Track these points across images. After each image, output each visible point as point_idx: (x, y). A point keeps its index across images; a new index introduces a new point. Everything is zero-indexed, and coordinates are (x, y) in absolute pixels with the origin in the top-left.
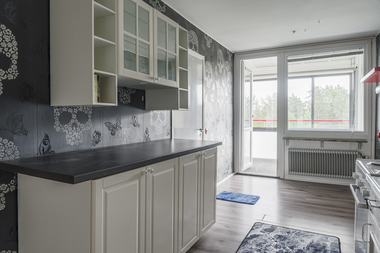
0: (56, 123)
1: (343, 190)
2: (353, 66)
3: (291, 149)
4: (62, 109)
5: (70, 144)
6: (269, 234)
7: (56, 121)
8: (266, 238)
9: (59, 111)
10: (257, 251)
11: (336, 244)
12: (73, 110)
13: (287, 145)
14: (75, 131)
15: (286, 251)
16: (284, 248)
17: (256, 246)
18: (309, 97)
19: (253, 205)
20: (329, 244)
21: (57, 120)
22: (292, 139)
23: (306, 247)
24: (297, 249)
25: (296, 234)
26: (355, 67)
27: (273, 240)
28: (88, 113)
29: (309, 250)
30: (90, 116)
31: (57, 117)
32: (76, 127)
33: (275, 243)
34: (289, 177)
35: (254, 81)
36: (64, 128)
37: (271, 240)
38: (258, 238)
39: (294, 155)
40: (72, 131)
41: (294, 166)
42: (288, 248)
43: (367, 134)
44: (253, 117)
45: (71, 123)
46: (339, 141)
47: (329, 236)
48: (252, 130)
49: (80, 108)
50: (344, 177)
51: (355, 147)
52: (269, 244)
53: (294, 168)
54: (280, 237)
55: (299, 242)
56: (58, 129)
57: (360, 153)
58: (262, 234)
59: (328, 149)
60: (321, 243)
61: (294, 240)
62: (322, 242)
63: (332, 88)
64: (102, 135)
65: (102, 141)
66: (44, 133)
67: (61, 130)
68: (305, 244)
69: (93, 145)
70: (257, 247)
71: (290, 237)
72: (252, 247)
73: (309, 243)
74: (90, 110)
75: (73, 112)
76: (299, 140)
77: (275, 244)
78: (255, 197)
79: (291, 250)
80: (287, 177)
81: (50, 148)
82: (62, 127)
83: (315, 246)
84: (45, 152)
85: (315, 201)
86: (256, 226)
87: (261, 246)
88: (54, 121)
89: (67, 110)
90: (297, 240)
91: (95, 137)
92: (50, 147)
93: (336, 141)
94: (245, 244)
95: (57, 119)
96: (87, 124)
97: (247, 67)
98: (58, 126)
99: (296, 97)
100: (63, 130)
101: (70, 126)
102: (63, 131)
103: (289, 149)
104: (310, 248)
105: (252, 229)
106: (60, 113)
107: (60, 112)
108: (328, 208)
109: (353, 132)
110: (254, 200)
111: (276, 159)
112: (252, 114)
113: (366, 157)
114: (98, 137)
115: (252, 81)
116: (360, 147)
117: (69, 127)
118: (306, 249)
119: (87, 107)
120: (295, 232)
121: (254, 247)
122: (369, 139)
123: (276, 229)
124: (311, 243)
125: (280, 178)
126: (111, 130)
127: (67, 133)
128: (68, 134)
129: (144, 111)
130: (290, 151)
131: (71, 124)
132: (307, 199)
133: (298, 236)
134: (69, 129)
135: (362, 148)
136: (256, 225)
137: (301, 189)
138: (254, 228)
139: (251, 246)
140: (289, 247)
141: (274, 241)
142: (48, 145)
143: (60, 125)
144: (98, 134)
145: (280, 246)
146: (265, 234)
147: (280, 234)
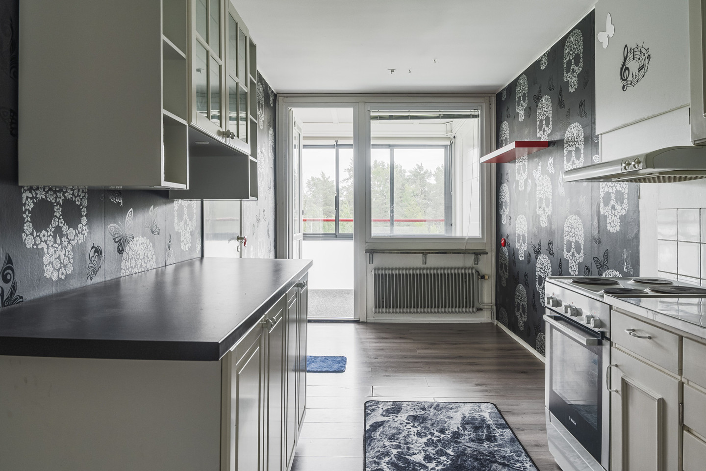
0: (25, 228)
1: (460, 331)
2: (449, 135)
3: (379, 269)
4: (37, 194)
5: (51, 278)
6: (397, 417)
7: (25, 223)
8: (397, 425)
9: (31, 198)
10: (395, 449)
11: (495, 413)
12: (57, 195)
13: (371, 262)
14: (59, 245)
15: (438, 439)
16: (432, 434)
17: (389, 441)
18: (348, 179)
19: (343, 373)
20: (486, 415)
21: (28, 221)
22: (380, 253)
23: (461, 426)
24: (450, 431)
25: (435, 408)
26: (452, 137)
27: (408, 426)
28: (81, 203)
29: (466, 429)
30: (84, 212)
31: (27, 213)
32: (61, 236)
33: (415, 430)
34: (374, 319)
35: (305, 147)
36: (40, 238)
37: (406, 426)
38: (384, 427)
39: (382, 279)
40: (55, 245)
41: (383, 298)
42: (437, 433)
43: (485, 241)
44: (303, 214)
45: (52, 227)
46: (451, 253)
47: (480, 404)
48: (302, 238)
49: (67, 192)
50: (457, 310)
51: (469, 261)
52: (407, 434)
53: (383, 302)
54: (415, 418)
55: (446, 420)
56: (29, 242)
57: (477, 271)
58: (386, 419)
59: (433, 266)
60: (476, 416)
61: (438, 419)
62: (476, 413)
63: (383, 166)
64: (103, 254)
65: (103, 267)
66: (5, 251)
67: (35, 244)
68: (457, 422)
69: (89, 279)
70: (391, 442)
71: (429, 415)
72: (384, 444)
73: (461, 420)
74: (85, 196)
75: (56, 202)
76: (391, 253)
77: (416, 432)
78: (340, 359)
79: (443, 436)
80: (371, 319)
81: (14, 290)
82: (37, 236)
83: (472, 422)
84: (5, 300)
85: (432, 353)
86: (369, 408)
87: (397, 439)
88: (23, 222)
89: (46, 196)
90: (442, 417)
91: (93, 259)
92: (14, 288)
93: (446, 253)
94: (371, 442)
95: (27, 217)
96: (80, 228)
97: (296, 122)
98: (30, 234)
99: (327, 179)
100: (38, 245)
101: (51, 235)
102: (40, 247)
103: (375, 269)
104: (467, 426)
105: (366, 414)
106: (33, 202)
107: (33, 200)
108: (455, 361)
109: (467, 238)
110: (341, 364)
111: (353, 289)
112: (302, 209)
113: (486, 277)
114: (96, 259)
115: (302, 147)
116: (477, 261)
117: (49, 236)
118: (461, 428)
119: (79, 191)
120: (433, 407)
121: (387, 443)
122: (488, 249)
123: (403, 408)
124: (463, 419)
125: (359, 321)
126: (118, 241)
127: (45, 250)
128: (48, 253)
129: (166, 200)
130: (377, 273)
131: (53, 229)
132: (418, 351)
133: (440, 412)
134: (48, 242)
135: (479, 262)
136: (369, 406)
137: (402, 336)
138: (369, 412)
139: (382, 443)
140: (437, 431)
141: (410, 427)
142: (11, 282)
143: (33, 232)
144: (98, 251)
145: (424, 433)
146: (391, 417)
147: (412, 413)
